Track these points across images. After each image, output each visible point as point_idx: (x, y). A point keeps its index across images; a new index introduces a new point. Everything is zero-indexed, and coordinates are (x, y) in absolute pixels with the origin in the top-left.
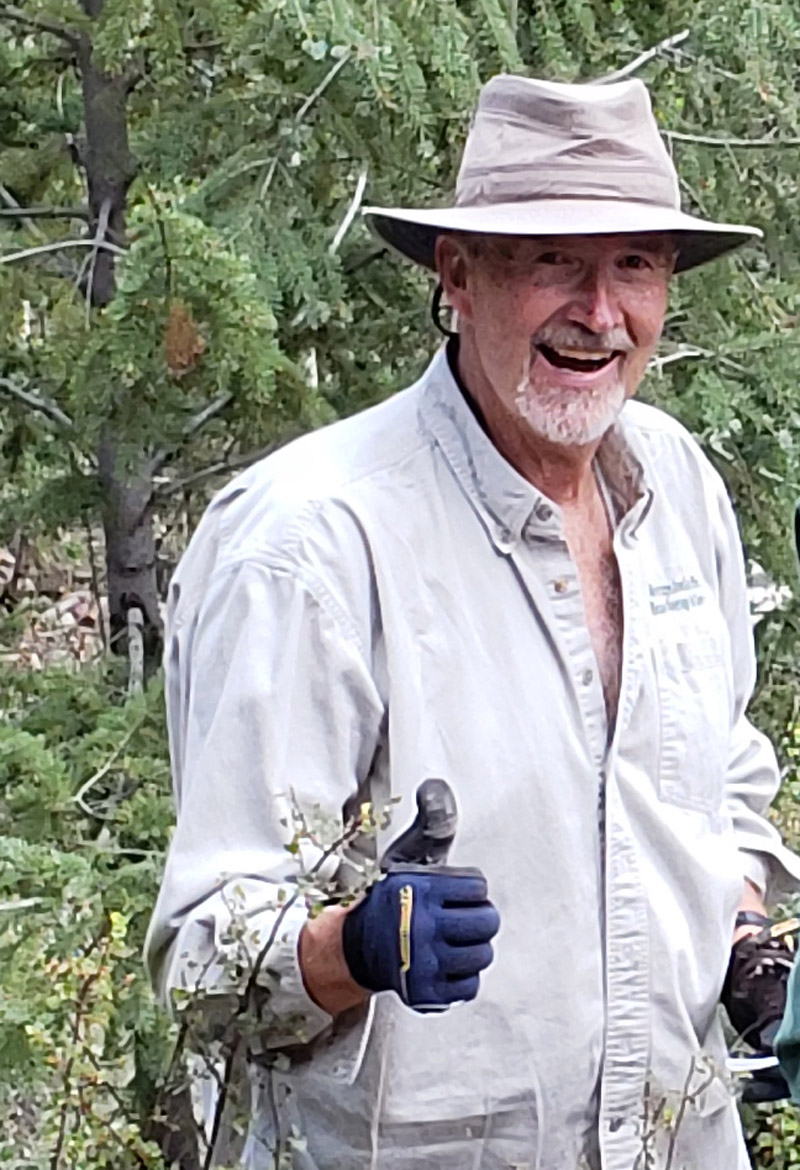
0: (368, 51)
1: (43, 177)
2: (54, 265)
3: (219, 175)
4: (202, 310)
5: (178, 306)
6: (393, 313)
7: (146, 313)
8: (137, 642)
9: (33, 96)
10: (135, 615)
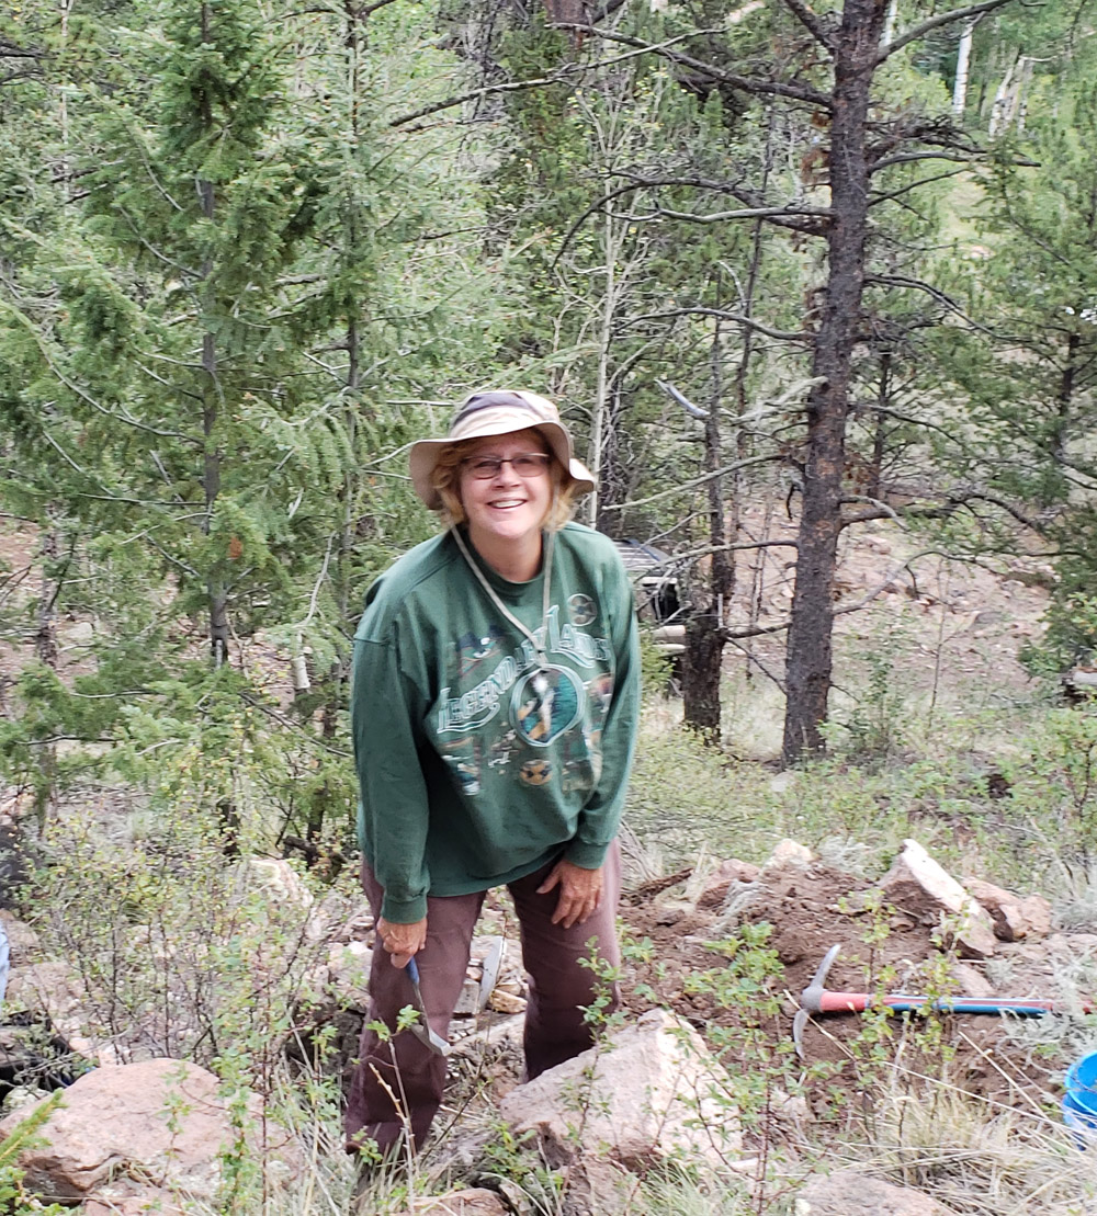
0: (298, 447)
1: (190, 492)
2: (194, 521)
3: (248, 490)
4: (241, 538)
5: (233, 535)
6: (309, 539)
7: (220, 538)
8: (219, 651)
9: (189, 463)
10: (219, 642)
